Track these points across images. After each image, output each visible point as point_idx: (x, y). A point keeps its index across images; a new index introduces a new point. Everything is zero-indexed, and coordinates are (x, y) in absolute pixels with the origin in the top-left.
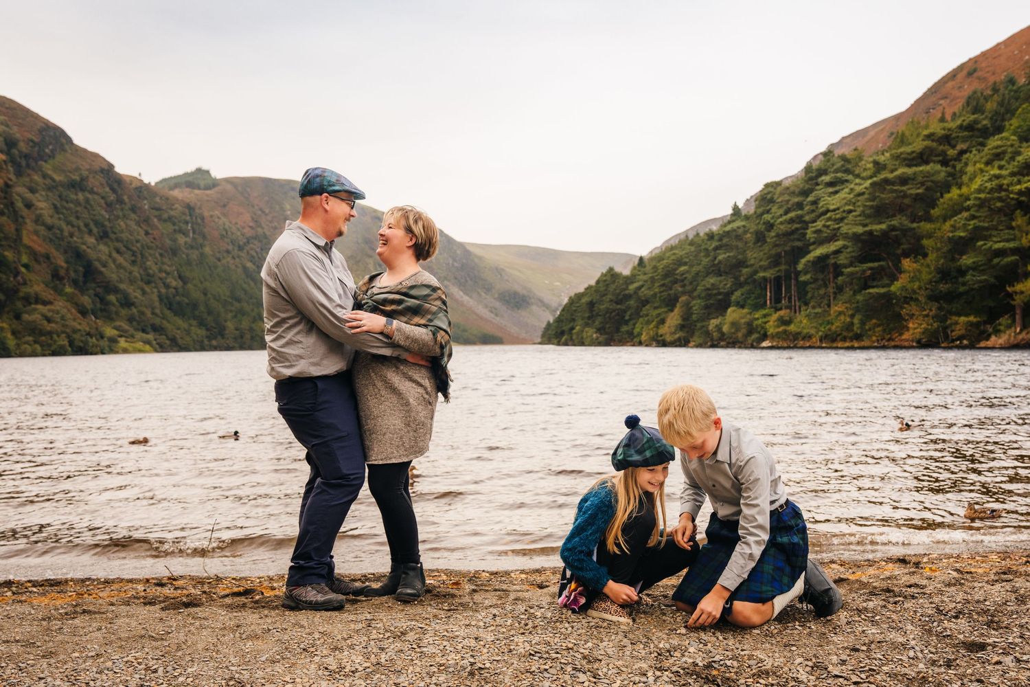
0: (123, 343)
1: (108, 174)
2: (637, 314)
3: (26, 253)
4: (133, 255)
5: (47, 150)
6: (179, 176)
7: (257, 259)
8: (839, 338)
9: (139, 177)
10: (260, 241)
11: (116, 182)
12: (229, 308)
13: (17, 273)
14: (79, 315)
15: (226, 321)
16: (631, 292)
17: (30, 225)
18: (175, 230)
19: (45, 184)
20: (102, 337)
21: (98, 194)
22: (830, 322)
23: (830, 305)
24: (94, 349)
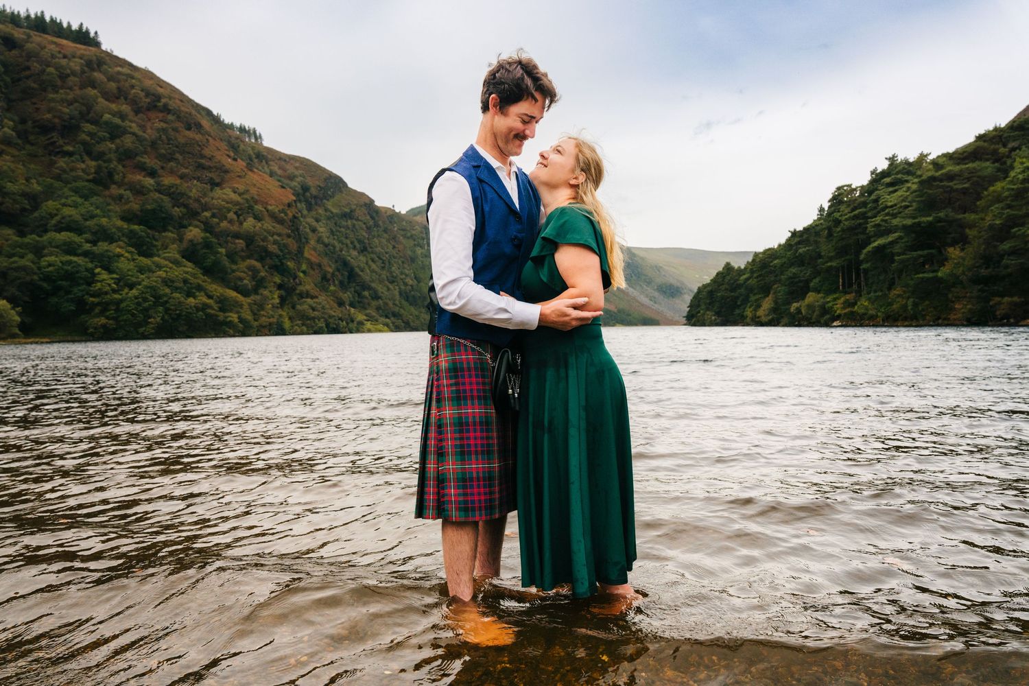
0: (368, 325)
1: (370, 207)
2: (746, 300)
3: (306, 263)
4: (383, 263)
5: (329, 193)
8: (900, 318)
9: (392, 208)
11: (375, 212)
13: (295, 277)
14: (336, 305)
16: (742, 282)
17: (312, 242)
18: (414, 244)
19: (326, 216)
20: (353, 321)
21: (361, 221)
22: (891, 304)
23: (890, 289)
24: (344, 330)
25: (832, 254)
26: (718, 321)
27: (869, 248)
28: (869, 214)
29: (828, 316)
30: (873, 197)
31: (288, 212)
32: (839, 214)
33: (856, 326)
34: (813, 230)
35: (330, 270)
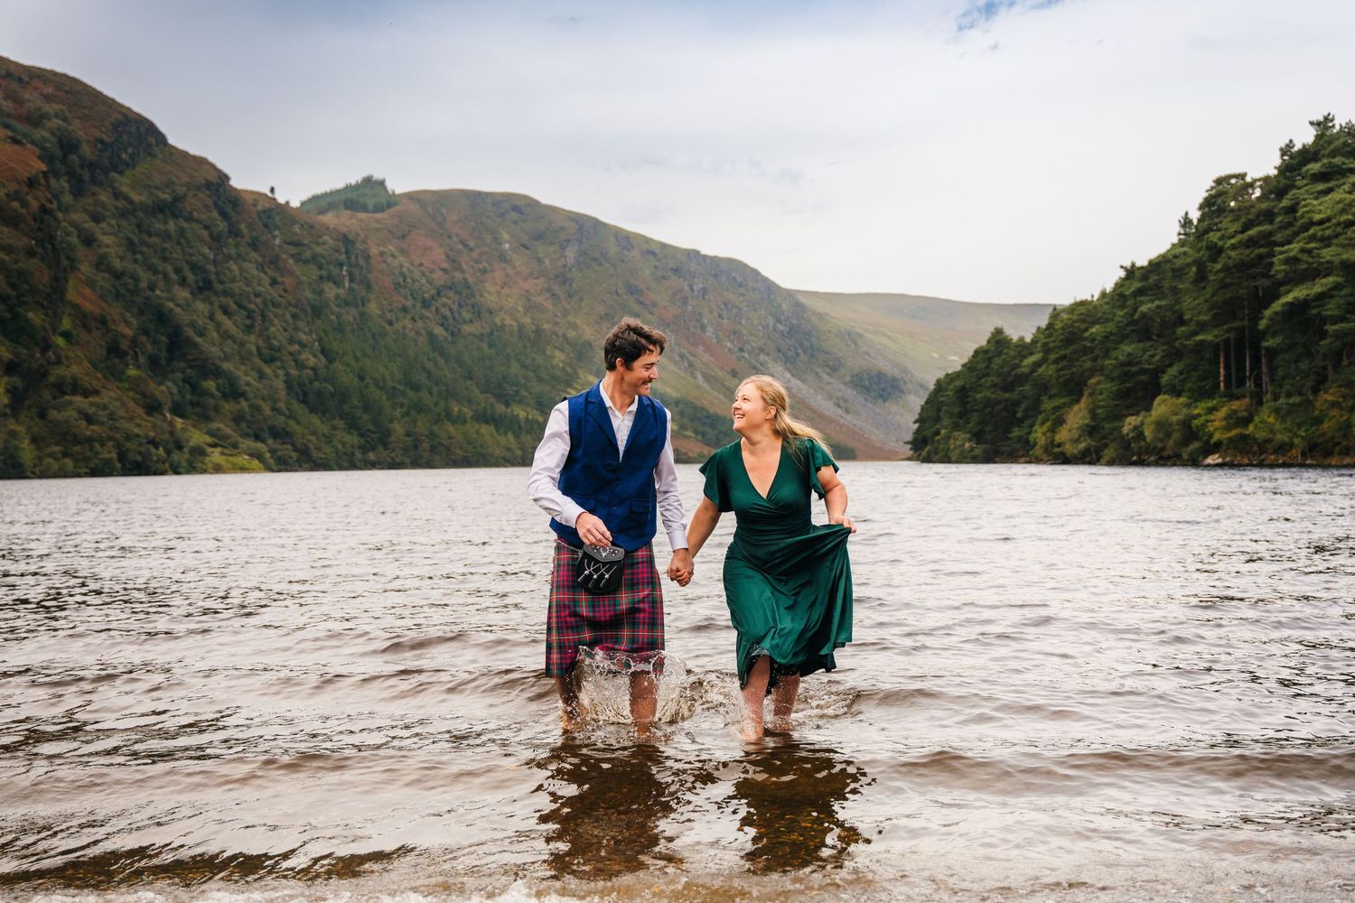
0: (216, 456)
1: (217, 190)
2: (1035, 408)
3: (70, 314)
4: (248, 317)
5: (124, 156)
6: (338, 192)
7: (451, 320)
8: (1337, 449)
9: (270, 195)
10: (459, 293)
11: (229, 201)
12: (400, 399)
13: (46, 346)
14: (140, 411)
15: (391, 421)
16: (1026, 370)
17: (85, 268)
18: (321, 277)
19: (116, 208)
20: (180, 447)
21: (197, 221)
22: (1318, 421)
23: (1316, 390)
24: (160, 466)
25: (1204, 318)
26: (977, 451)
27: (1277, 306)
28: (1278, 237)
29: (1196, 445)
30: (1285, 203)
31: (29, 198)
32: (1219, 234)
33: (1251, 465)
34: (1168, 266)
35: (129, 332)
